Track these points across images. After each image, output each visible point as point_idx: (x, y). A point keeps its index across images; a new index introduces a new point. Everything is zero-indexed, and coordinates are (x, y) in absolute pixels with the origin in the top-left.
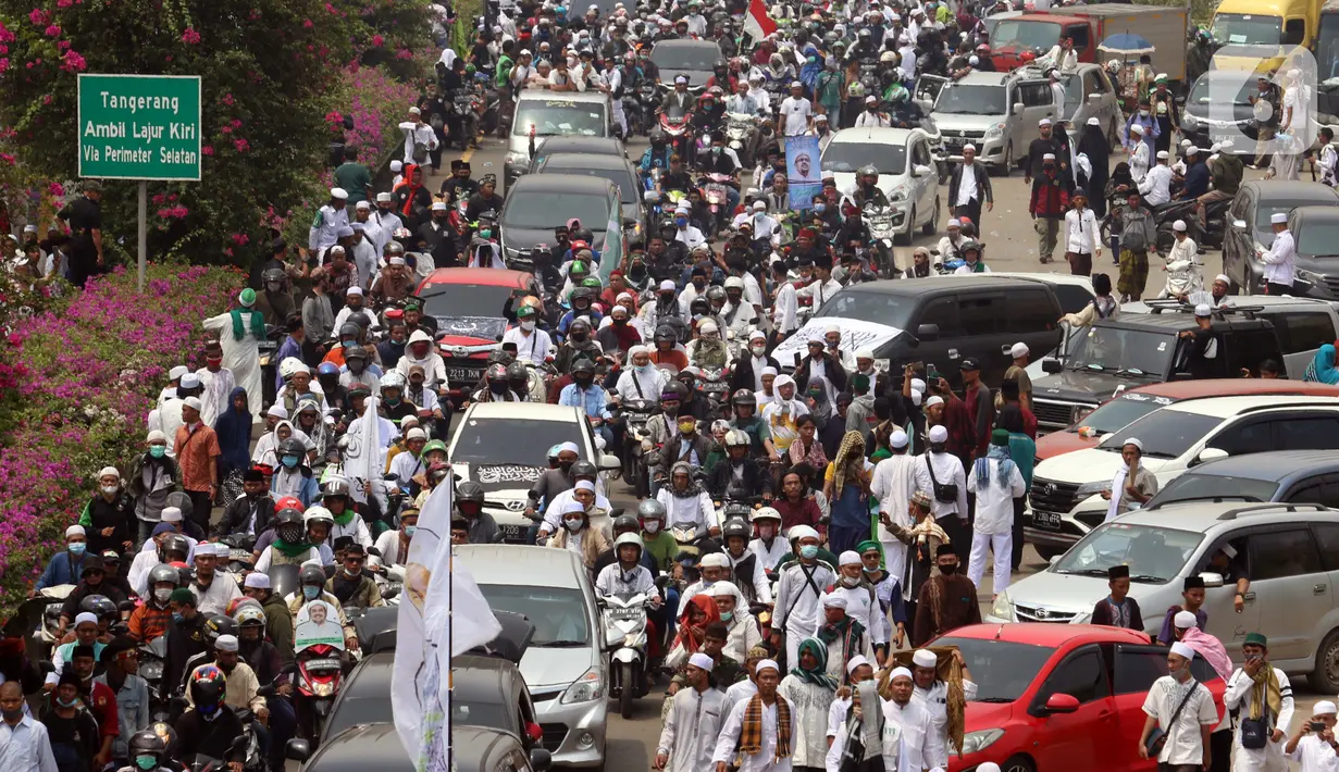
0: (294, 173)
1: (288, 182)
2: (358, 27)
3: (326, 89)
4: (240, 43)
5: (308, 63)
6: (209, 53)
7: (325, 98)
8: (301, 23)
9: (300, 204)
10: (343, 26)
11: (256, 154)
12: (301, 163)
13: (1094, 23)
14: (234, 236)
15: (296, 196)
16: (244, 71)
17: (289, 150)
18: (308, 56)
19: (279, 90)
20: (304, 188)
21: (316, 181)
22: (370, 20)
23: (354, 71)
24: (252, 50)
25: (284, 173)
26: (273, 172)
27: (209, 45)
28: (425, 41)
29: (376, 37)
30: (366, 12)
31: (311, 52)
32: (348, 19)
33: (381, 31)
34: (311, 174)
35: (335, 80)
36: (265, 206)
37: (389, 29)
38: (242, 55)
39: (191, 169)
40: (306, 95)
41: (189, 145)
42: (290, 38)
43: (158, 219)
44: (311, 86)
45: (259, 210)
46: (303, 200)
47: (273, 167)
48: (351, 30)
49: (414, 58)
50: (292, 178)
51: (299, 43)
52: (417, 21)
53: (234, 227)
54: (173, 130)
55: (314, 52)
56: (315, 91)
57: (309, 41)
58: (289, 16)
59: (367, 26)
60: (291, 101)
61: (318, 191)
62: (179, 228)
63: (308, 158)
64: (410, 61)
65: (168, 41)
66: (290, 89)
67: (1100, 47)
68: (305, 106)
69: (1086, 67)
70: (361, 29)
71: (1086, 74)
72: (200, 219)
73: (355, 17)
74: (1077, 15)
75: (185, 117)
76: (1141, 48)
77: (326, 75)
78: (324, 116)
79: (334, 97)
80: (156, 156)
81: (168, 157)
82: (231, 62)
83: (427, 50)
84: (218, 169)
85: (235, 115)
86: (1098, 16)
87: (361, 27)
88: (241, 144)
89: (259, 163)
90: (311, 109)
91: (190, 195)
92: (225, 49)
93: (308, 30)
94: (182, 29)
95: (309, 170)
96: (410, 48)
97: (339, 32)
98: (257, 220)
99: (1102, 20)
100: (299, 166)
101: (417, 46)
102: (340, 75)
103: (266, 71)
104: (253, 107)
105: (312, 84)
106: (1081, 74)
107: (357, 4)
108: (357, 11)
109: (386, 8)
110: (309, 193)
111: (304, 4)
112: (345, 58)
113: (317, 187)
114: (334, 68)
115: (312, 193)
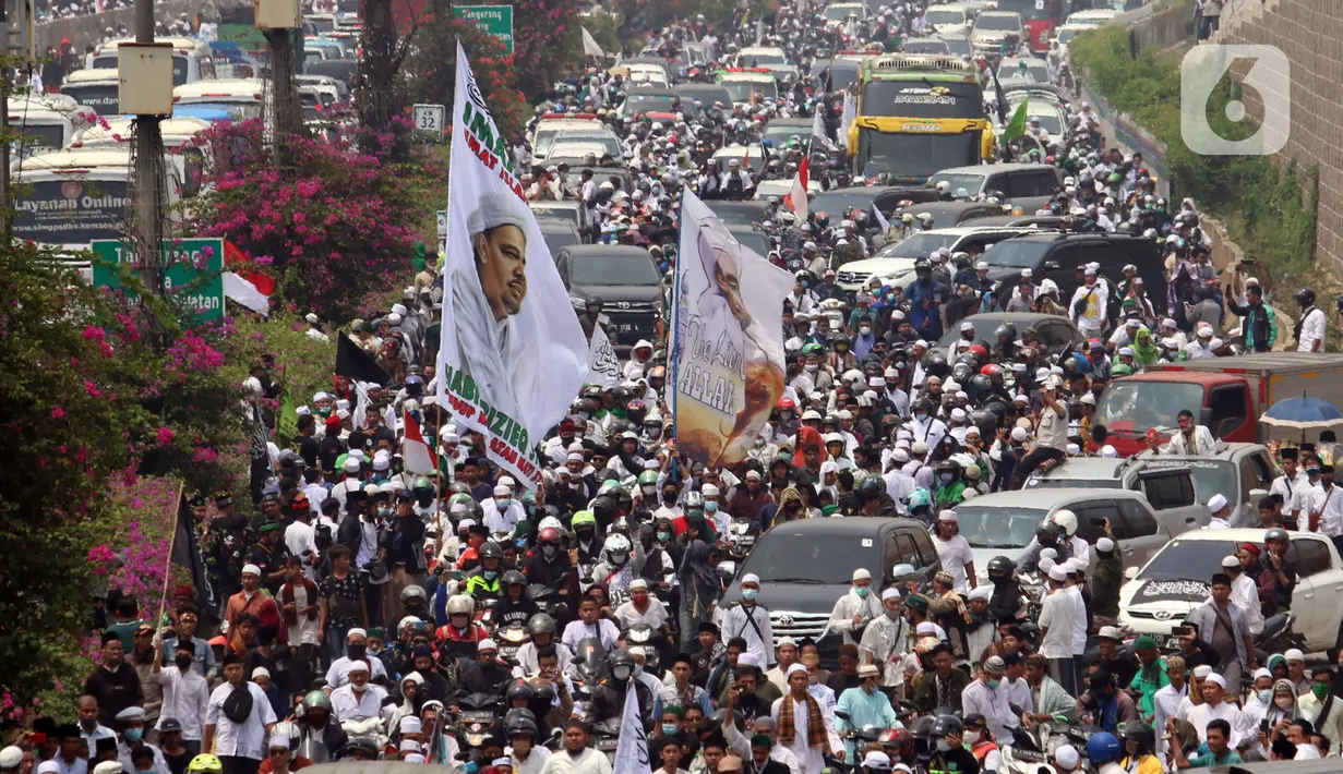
0: (42, 641)
1: (32, 653)
2: (135, 416)
3: (89, 511)
5: (60, 471)
7: (86, 524)
8: (47, 412)
9: (51, 687)
10: (112, 415)
12: (48, 626)
13: (1254, 383)
15: (46, 676)
17: (34, 607)
18: (59, 461)
19: (14, 515)
20: (58, 663)
21: (75, 651)
22: (153, 405)
23: (129, 482)
25: (27, 642)
26: (9, 640)
28: (235, 436)
29: (161, 430)
30: (147, 393)
31: (63, 456)
32: (120, 404)
33: (169, 422)
34: (68, 642)
35: (101, 497)
37: (181, 418)
40: (56, 521)
42: (31, 436)
44: (65, 509)
46: (56, 681)
47: (9, 633)
48: (125, 421)
49: (220, 461)
50: (37, 649)
51: (45, 442)
52: (224, 404)
55: (69, 454)
56: (71, 515)
57: (60, 440)
58: (32, 402)
59: (147, 413)
60: (34, 531)
61: (78, 667)
63: (62, 617)
64: (214, 465)
66: (31, 513)
67: (1264, 418)
68: (54, 539)
69: (1240, 450)
70: (140, 418)
71: (1244, 460)
73: (130, 401)
74: (1226, 371)
76: (1326, 418)
77: (86, 489)
78: (85, 553)
79: (99, 523)
83: (240, 447)
86: (1258, 372)
87: (140, 415)
90: (65, 543)
93: (61, 423)
95: (64, 634)
96: (214, 445)
97: (105, 423)
99: (1267, 377)
100: (50, 630)
101: (225, 441)
102: (109, 489)
105: (66, 503)
106: (1236, 460)
107: (132, 381)
108: (132, 392)
109: (176, 387)
110: (64, 670)
111: (50, 383)
112: (113, 463)
113: (78, 661)
114: (99, 478)
115: (69, 671)
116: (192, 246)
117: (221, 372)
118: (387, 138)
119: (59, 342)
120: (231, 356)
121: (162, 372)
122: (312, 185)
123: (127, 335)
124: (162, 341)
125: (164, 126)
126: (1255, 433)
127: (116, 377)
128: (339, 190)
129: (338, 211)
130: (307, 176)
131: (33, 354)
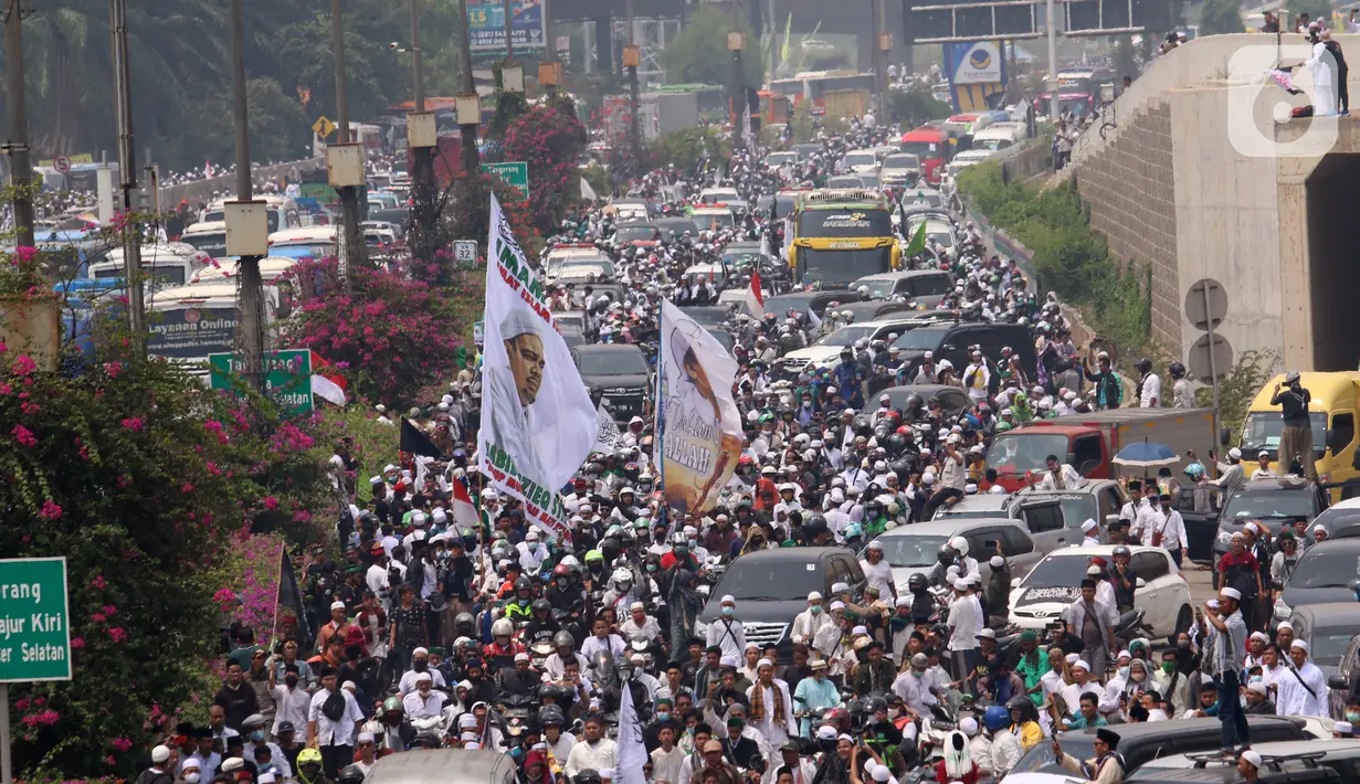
0: (181, 664)
1: (174, 673)
2: (247, 487)
3: (213, 562)
4: (109, 515)
5: (189, 533)
6: (72, 529)
7: (213, 573)
8: (179, 488)
9: (189, 699)
10: (229, 488)
11: (135, 643)
12: (187, 651)
13: (1106, 433)
14: (115, 741)
15: (185, 691)
16: (115, 549)
17: (173, 636)
18: (190, 525)
19: (158, 568)
20: (194, 681)
21: (206, 671)
22: (261, 479)
23: (244, 538)
24: (123, 523)
25: (169, 665)
26: (156, 663)
27: (73, 519)
28: (324, 501)
29: (268, 498)
30: (256, 471)
31: (192, 521)
32: (234, 479)
33: (273, 492)
34: (201, 665)
35: (222, 552)
36: (148, 704)
37: (283, 489)
38: (113, 530)
39: (58, 667)
40: (189, 571)
41: (55, 638)
42: (167, 507)
43: (24, 728)
44: (195, 561)
45: (142, 710)
46: (193, 695)
47: (155, 659)
48: (239, 492)
49: (314, 520)
50: (178, 670)
51: (178, 511)
52: (315, 477)
53: (113, 732)
54: (36, 621)
55: (196, 519)
56: (200, 566)
57: (190, 508)
58: (168, 480)
59: (256, 486)
60: (172, 579)
61: (210, 683)
62: (49, 735)
63: (196, 645)
64: (308, 524)
65: (24, 518)
66: (169, 566)
67: (1116, 460)
68: (188, 585)
69: (1097, 485)
70: (250, 490)
71: (1100, 493)
72: (71, 724)
73: (242, 477)
74: (1086, 424)
75: (48, 607)
76: (1164, 458)
77: (210, 546)
78: (212, 595)
79: (223, 572)
80: (17, 655)
81: (31, 654)
82: (100, 539)
83: (329, 509)
84: (91, 664)
85: (107, 600)
86: (1110, 424)
87: (251, 488)
88: (116, 633)
89: (139, 655)
90: (196, 588)
91: (59, 697)
92: (91, 523)
93: (189, 495)
94: (41, 503)
95: (198, 659)
96: (308, 508)
97: (224, 495)
98: (140, 721)
99: (1116, 428)
100: (186, 656)
101: (316, 505)
102: (229, 546)
103: (142, 547)
104: (127, 589)
105: (196, 557)
106: (1095, 492)
107: (244, 462)
108: (244, 470)
109: (278, 465)
110: (198, 686)
111: (181, 465)
112: (233, 526)
113: (209, 678)
114: (220, 538)
115: (203, 686)
116: (287, 356)
117: (313, 451)
118: (432, 268)
119: (186, 432)
120: (318, 439)
121: (268, 453)
122: (377, 305)
123: (239, 427)
124: (265, 430)
125: (262, 264)
126: (1109, 471)
127: (231, 459)
128: (398, 308)
129: (399, 325)
130: (373, 299)
131: (166, 442)
